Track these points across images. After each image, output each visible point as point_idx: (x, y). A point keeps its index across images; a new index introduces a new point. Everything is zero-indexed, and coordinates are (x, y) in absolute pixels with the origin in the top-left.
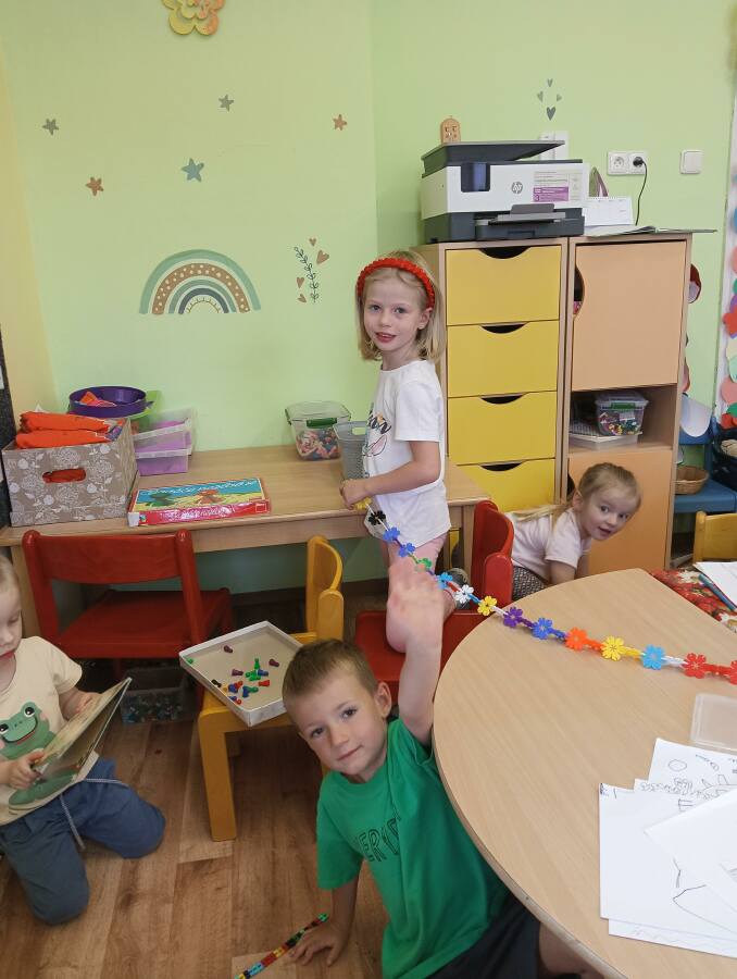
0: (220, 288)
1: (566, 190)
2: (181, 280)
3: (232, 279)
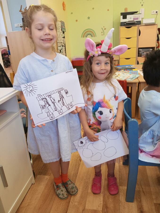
0: (91, 34)
1: (138, 18)
2: (86, 33)
3: (93, 32)
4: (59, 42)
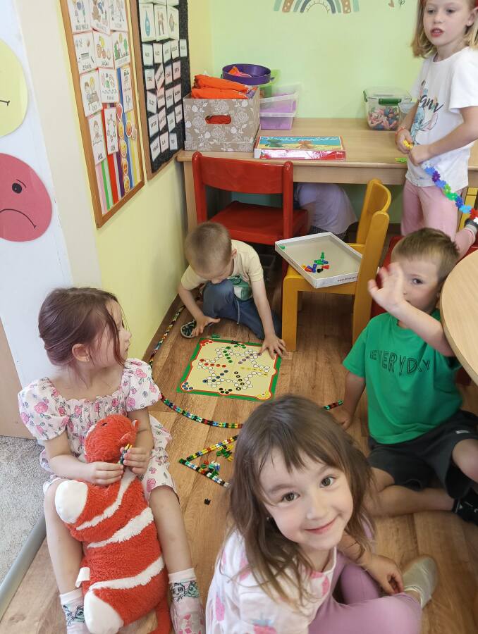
4: (152, 37)
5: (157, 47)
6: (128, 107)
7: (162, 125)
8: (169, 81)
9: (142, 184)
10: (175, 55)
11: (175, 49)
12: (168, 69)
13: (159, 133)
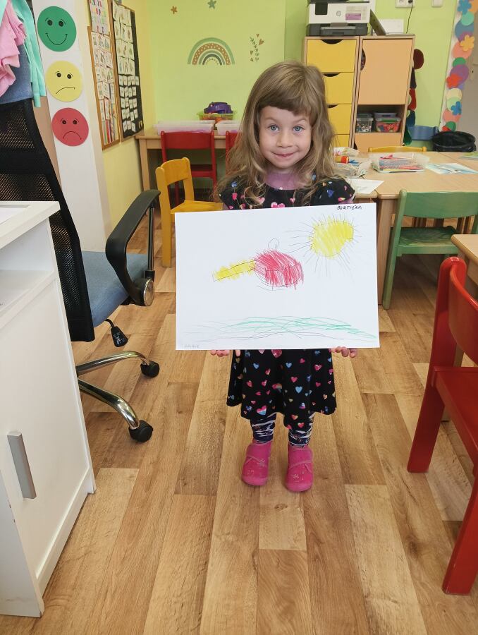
0: (218, 53)
1: (360, 15)
3: (224, 51)
4: (123, 72)
5: (125, 77)
6: (113, 102)
7: (128, 117)
8: (130, 96)
9: (118, 141)
10: (133, 83)
11: (133, 80)
12: (130, 89)
13: (126, 119)
